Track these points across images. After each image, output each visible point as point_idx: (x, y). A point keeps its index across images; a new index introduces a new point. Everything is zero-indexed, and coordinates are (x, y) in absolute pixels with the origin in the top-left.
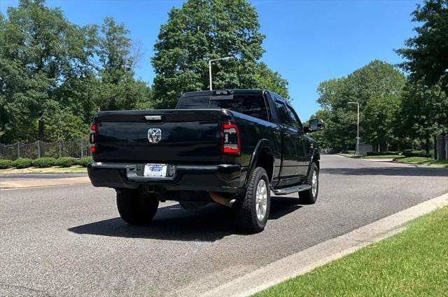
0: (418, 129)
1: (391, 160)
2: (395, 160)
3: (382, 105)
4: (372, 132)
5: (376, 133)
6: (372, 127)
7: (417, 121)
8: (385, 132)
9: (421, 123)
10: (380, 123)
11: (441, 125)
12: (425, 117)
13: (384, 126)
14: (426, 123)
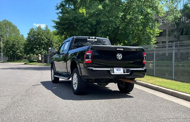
0: (36, 51)
1: (24, 63)
2: (25, 64)
3: (14, 40)
4: (9, 51)
5: (11, 52)
6: (9, 49)
7: (35, 48)
8: (15, 52)
9: (37, 49)
10: (13, 48)
11: (44, 50)
12: (38, 47)
13: (15, 49)
14: (39, 49)
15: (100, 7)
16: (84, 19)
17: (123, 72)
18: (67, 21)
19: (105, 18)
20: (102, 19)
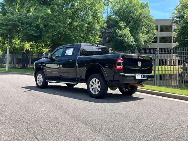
15: (49, 11)
16: (30, 22)
17: (141, 78)
18: (12, 22)
19: (53, 23)
20: (51, 23)
